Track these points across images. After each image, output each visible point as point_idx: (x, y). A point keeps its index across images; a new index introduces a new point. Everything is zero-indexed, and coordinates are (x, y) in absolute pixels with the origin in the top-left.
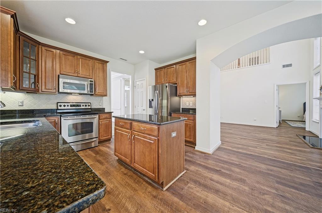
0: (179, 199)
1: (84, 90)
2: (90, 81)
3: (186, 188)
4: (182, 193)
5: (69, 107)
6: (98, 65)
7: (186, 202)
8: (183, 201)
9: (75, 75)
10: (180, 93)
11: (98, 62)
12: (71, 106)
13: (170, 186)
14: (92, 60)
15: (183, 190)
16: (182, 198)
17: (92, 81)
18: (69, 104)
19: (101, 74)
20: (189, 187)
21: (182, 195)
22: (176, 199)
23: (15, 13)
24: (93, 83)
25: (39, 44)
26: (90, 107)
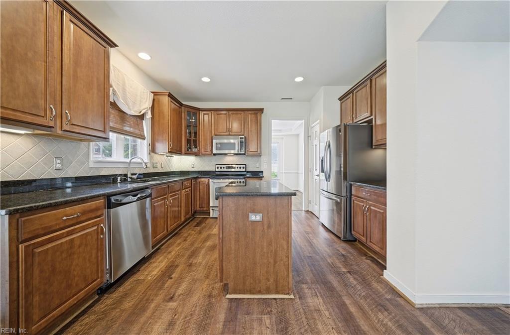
0: (225, 319)
1: (234, 149)
2: (241, 138)
3: (255, 316)
4: (239, 317)
5: (225, 170)
6: (250, 117)
7: (226, 330)
8: (224, 325)
9: (227, 134)
10: (377, 141)
11: (250, 112)
12: (227, 168)
13: (240, 299)
14: (243, 113)
15: (246, 316)
16: (229, 322)
17: (242, 138)
18: (225, 166)
19: (254, 128)
20: (261, 319)
21: (236, 319)
22: (222, 317)
23: (169, 93)
24: (244, 140)
25: (200, 111)
26: (244, 170)
